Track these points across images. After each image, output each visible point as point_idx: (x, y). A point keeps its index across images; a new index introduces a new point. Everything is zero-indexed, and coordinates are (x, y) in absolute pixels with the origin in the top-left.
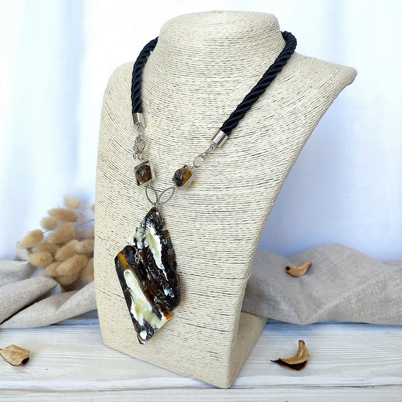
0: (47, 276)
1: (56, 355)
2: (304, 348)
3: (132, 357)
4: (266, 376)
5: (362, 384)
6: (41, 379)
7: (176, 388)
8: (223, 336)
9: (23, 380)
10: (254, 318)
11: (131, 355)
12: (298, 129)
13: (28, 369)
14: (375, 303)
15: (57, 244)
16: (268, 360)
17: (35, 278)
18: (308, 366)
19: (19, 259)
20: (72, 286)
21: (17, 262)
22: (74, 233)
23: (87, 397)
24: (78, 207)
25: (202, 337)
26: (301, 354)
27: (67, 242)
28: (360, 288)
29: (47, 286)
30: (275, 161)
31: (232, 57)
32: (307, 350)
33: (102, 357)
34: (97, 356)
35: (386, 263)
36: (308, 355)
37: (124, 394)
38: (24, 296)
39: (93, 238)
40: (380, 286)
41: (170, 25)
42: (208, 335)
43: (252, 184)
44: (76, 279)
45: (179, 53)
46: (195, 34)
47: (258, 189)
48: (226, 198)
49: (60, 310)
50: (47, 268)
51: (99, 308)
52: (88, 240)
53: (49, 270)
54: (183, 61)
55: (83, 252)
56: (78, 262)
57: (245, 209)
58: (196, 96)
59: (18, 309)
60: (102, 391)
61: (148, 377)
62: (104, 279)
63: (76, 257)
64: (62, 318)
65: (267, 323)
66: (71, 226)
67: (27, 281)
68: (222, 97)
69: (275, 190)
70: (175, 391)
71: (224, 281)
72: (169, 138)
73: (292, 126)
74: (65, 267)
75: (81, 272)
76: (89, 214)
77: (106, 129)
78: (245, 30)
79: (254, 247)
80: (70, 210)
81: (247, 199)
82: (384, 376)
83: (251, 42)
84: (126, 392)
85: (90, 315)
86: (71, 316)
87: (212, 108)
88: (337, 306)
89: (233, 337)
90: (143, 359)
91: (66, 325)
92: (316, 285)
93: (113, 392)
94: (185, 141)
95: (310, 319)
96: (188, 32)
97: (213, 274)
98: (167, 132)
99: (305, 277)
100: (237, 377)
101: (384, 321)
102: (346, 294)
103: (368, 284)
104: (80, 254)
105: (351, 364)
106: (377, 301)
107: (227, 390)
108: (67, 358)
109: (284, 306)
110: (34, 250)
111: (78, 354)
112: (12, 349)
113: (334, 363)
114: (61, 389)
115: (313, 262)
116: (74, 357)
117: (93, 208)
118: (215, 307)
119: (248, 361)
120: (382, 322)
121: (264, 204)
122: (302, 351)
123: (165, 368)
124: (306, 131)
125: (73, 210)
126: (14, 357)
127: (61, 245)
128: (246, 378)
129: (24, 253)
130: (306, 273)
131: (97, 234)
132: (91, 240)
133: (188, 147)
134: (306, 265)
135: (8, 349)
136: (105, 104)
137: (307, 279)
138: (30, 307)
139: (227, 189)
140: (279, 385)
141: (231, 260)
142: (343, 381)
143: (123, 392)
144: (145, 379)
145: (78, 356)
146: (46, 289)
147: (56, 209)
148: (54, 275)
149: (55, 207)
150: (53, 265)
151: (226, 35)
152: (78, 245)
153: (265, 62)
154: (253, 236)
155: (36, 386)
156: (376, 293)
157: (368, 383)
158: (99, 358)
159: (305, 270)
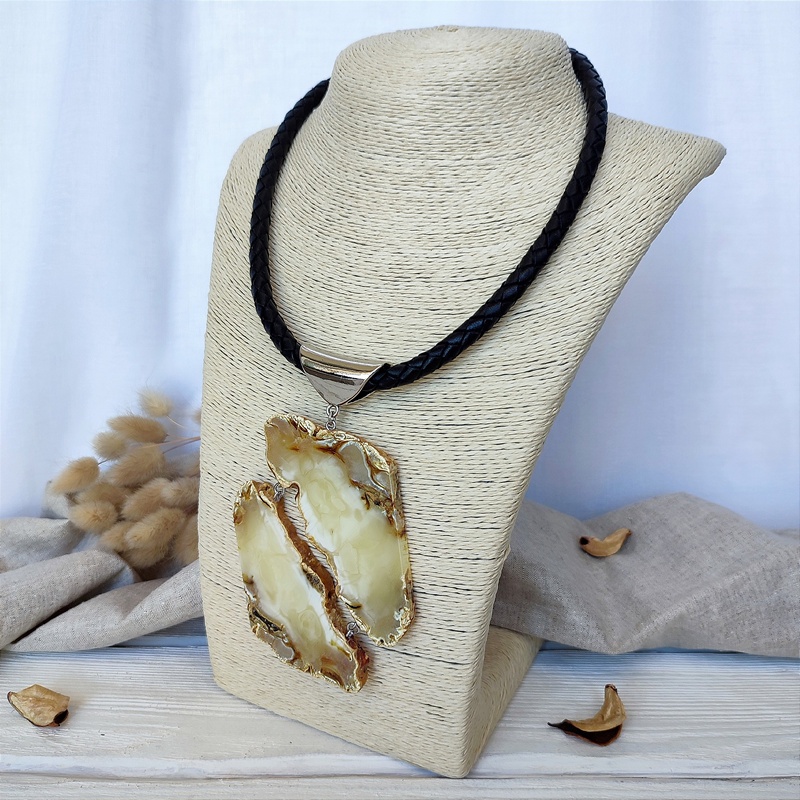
0: (104, 549)
1: (122, 706)
2: (614, 700)
3: (272, 713)
4: (539, 755)
5: (732, 774)
6: (91, 754)
7: (358, 775)
8: (455, 673)
9: (56, 755)
10: (517, 640)
11: (270, 708)
12: (606, 262)
13: (65, 733)
14: (759, 612)
15: (126, 487)
16: (543, 723)
17: (81, 553)
18: (624, 736)
19: (50, 515)
20: (156, 569)
21: (48, 520)
22: (159, 465)
23: (181, 790)
24: (166, 414)
25: (411, 675)
26: (609, 712)
27: (146, 482)
28: (729, 581)
29: (106, 569)
30: (561, 325)
31: (476, 119)
32: (621, 704)
33: (211, 711)
34: (203, 710)
35: (781, 533)
36: (623, 715)
37: (255, 785)
38: (60, 589)
39: (198, 475)
40: (769, 578)
41: (353, 54)
42: (424, 670)
43: (515, 371)
44: (161, 556)
45: (371, 110)
46: (404, 73)
47: (527, 382)
48: (462, 397)
49: (131, 617)
50: (106, 534)
51: (207, 614)
52: (188, 478)
53: (110, 538)
54: (379, 126)
55: (177, 504)
56: (166, 522)
57: (501, 420)
58: (404, 194)
59: (47, 614)
60: (211, 779)
61: (302, 752)
62: (217, 556)
63: (164, 512)
64: (135, 632)
65: (542, 650)
66: (154, 451)
67: (65, 559)
68: (455, 197)
69: (559, 383)
70: (357, 781)
71: (457, 563)
72: (349, 279)
73: (595, 257)
74: (142, 533)
75: (172, 542)
76: (189, 427)
77: (224, 260)
78: (503, 64)
79: (517, 497)
80: (152, 418)
81: (505, 401)
82: (774, 759)
83: (513, 88)
84: (258, 782)
85: (189, 629)
86: (152, 629)
87: (435, 220)
88: (681, 617)
89: (475, 676)
90: (293, 717)
91: (142, 646)
92: (642, 574)
93: (233, 781)
94: (381, 284)
95: (628, 643)
96: (388, 68)
97: (435, 550)
98: (345, 266)
99: (618, 559)
100: (480, 757)
101: (777, 650)
102: (701, 595)
103: (743, 574)
104: (172, 507)
105: (710, 734)
106: (762, 609)
107: (460, 781)
108: (143, 712)
109: (575, 616)
110: (80, 497)
111: (165, 706)
112: (35, 694)
113: (676, 731)
114: (130, 775)
115: (635, 528)
116: (158, 711)
117: (198, 417)
118: (438, 616)
119: (502, 725)
120: (772, 651)
121: (539, 412)
122: (611, 705)
123: (337, 735)
124: (623, 266)
125: (157, 419)
126: (39, 709)
127: (134, 487)
128: (498, 758)
129: (60, 504)
130: (621, 551)
131: (205, 466)
132: (192, 480)
133: (387, 296)
134: (619, 536)
135: (28, 694)
136: (224, 211)
137: (622, 562)
138: (71, 612)
139: (465, 380)
140: (565, 774)
141: (472, 523)
142: (694, 767)
143: (253, 781)
144: (297, 758)
145: (164, 709)
146: (105, 574)
147: (125, 418)
148: (121, 549)
149: (123, 413)
150: (118, 528)
151: (466, 74)
152: (167, 489)
153: (541, 129)
154: (516, 474)
155: (80, 768)
156: (760, 592)
157: (742, 774)
158: (206, 714)
159: (619, 546)
